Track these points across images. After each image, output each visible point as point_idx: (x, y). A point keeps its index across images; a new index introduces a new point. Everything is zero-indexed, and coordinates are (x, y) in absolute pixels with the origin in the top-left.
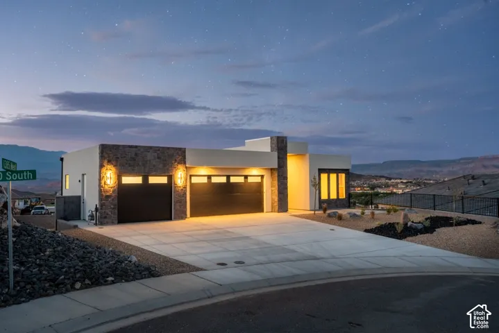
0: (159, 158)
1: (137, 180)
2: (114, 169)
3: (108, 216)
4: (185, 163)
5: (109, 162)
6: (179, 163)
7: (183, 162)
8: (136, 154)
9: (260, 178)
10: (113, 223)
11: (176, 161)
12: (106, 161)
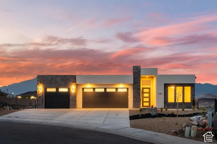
0: (62, 80)
1: (54, 90)
2: (42, 85)
3: (40, 105)
4: (76, 82)
5: (40, 82)
6: (73, 82)
7: (75, 81)
8: (52, 79)
9: (126, 89)
10: (42, 108)
11: (71, 81)
12: (39, 82)
